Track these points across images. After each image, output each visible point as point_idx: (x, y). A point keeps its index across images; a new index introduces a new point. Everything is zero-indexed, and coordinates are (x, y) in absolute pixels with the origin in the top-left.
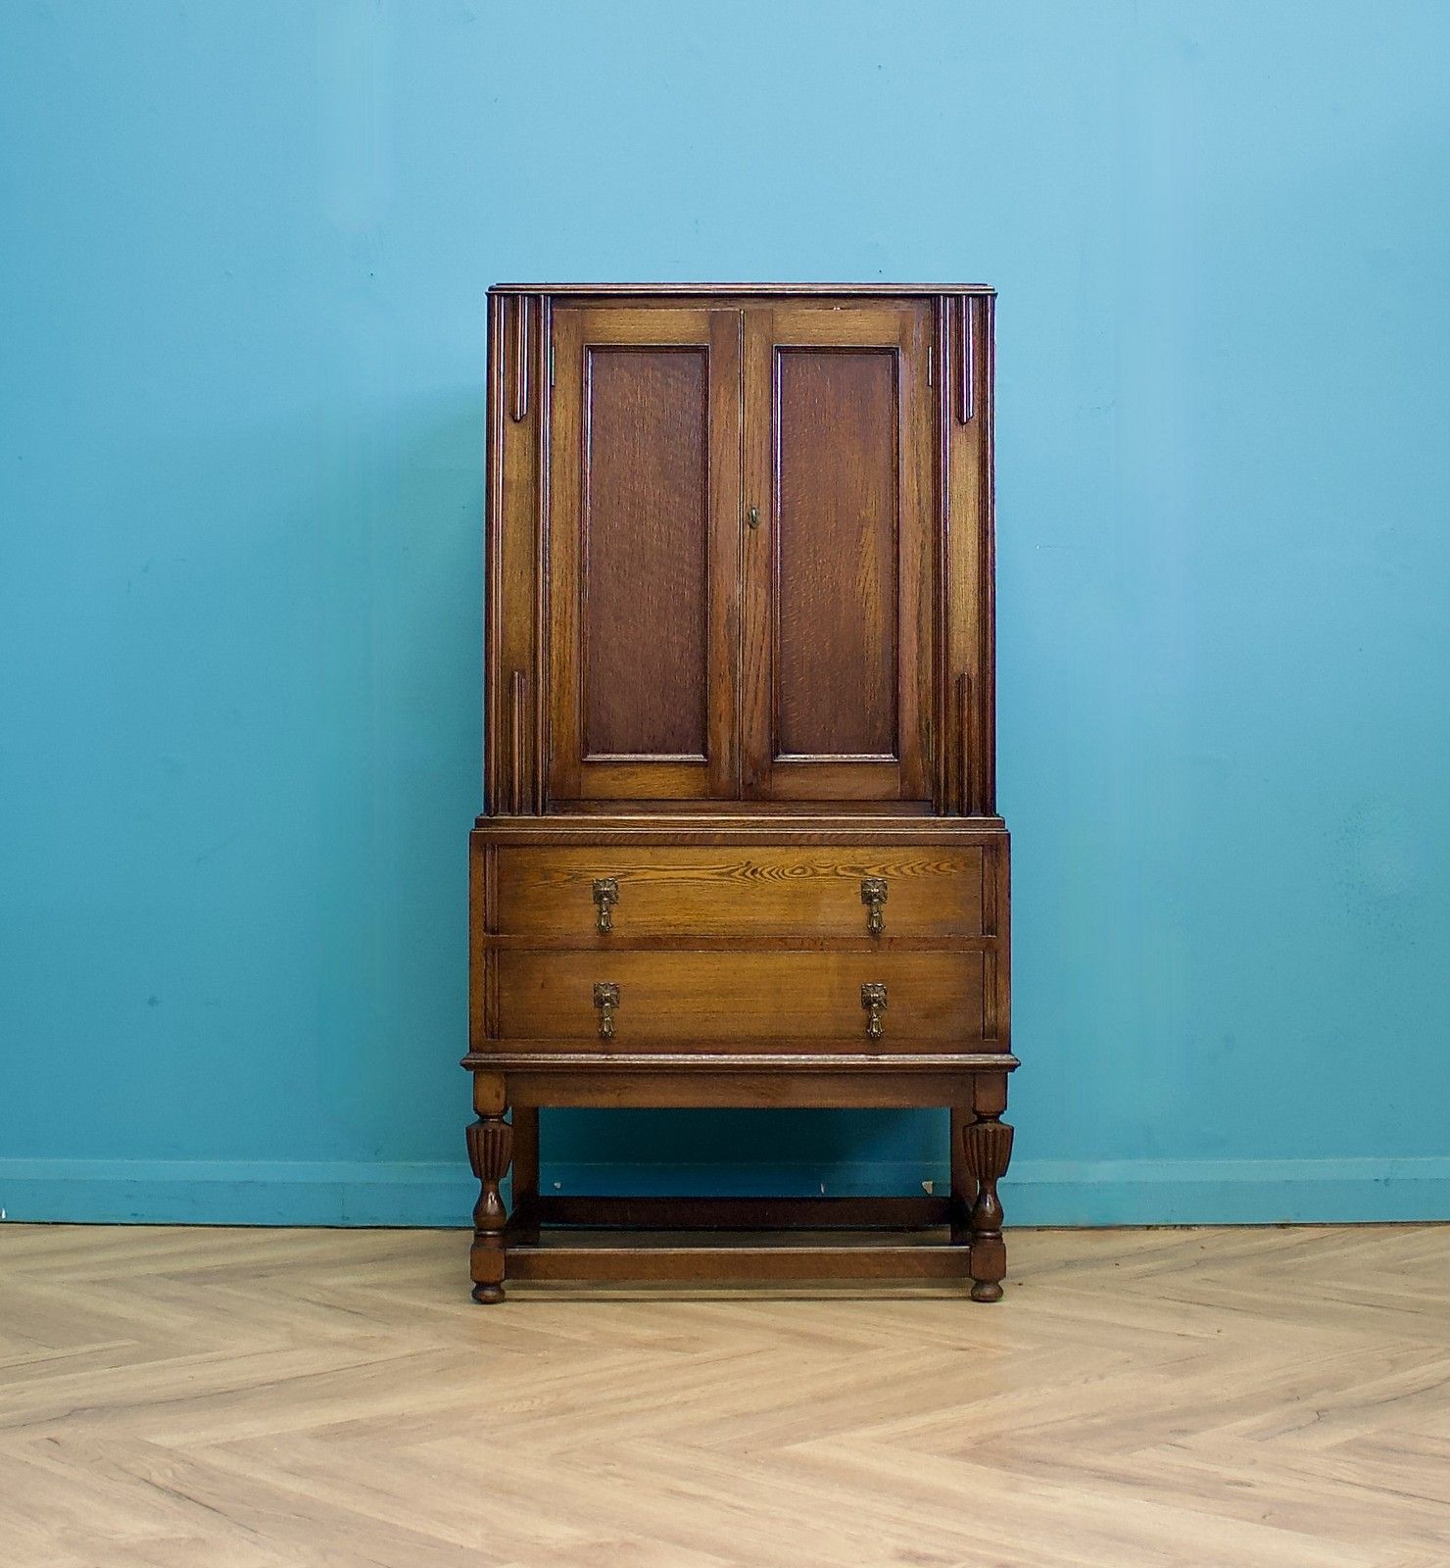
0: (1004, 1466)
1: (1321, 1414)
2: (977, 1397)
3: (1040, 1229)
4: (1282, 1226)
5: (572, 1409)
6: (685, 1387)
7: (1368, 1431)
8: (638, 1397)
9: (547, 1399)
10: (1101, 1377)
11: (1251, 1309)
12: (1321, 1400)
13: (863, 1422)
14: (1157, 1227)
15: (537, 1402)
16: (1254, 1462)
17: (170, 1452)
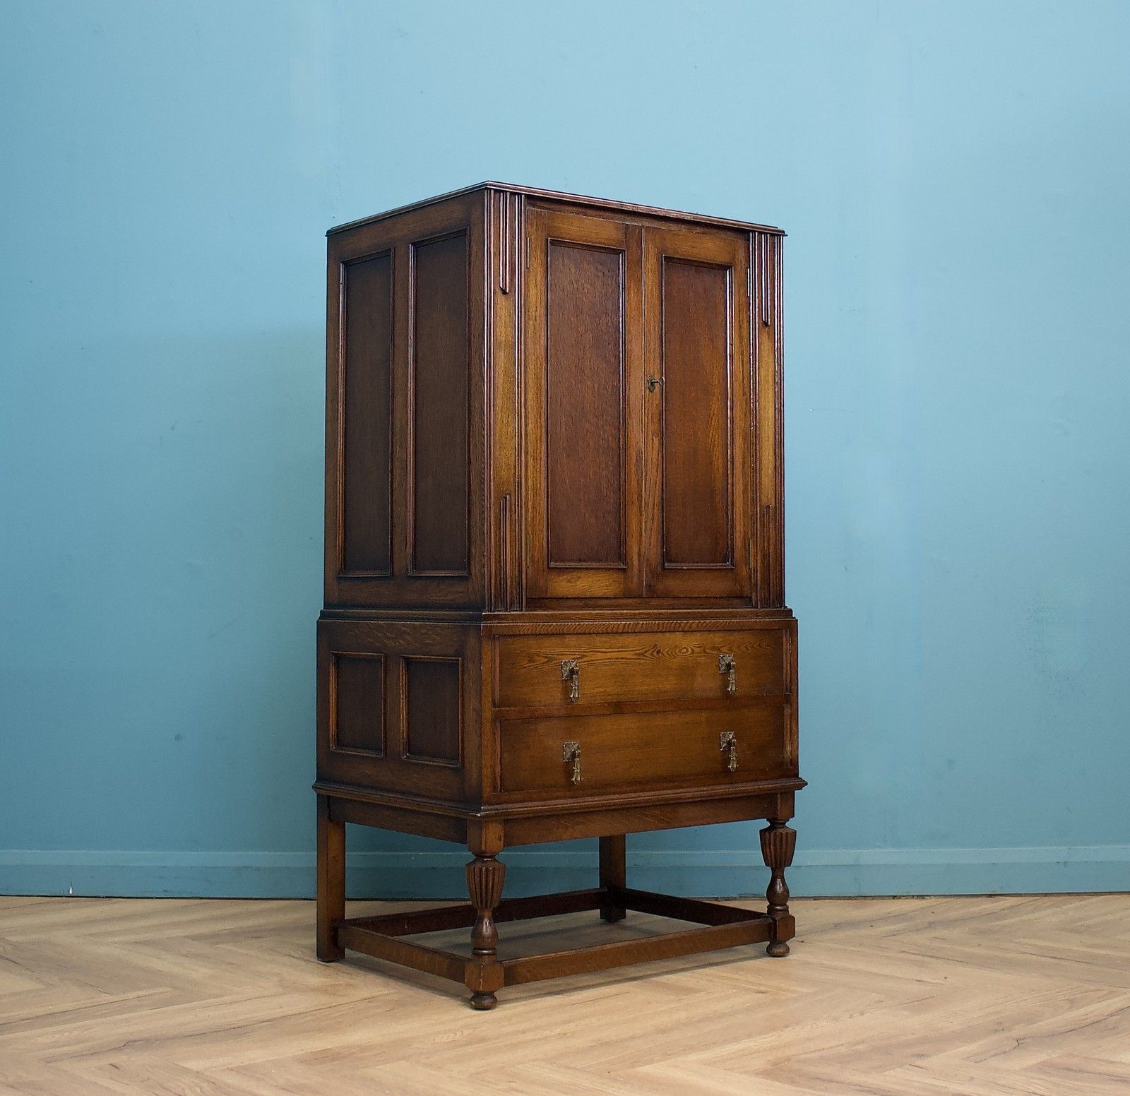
0: (793, 1082)
1: (1020, 1043)
2: (773, 1030)
3: (815, 898)
4: (990, 896)
5: (483, 1040)
6: (565, 1022)
7: (1053, 1055)
8: (530, 1030)
9: (466, 1032)
10: (862, 1014)
11: (967, 960)
12: (1018, 1031)
13: (692, 1049)
14: (900, 897)
15: (459, 1034)
16: (972, 1079)
17: (198, 1074)
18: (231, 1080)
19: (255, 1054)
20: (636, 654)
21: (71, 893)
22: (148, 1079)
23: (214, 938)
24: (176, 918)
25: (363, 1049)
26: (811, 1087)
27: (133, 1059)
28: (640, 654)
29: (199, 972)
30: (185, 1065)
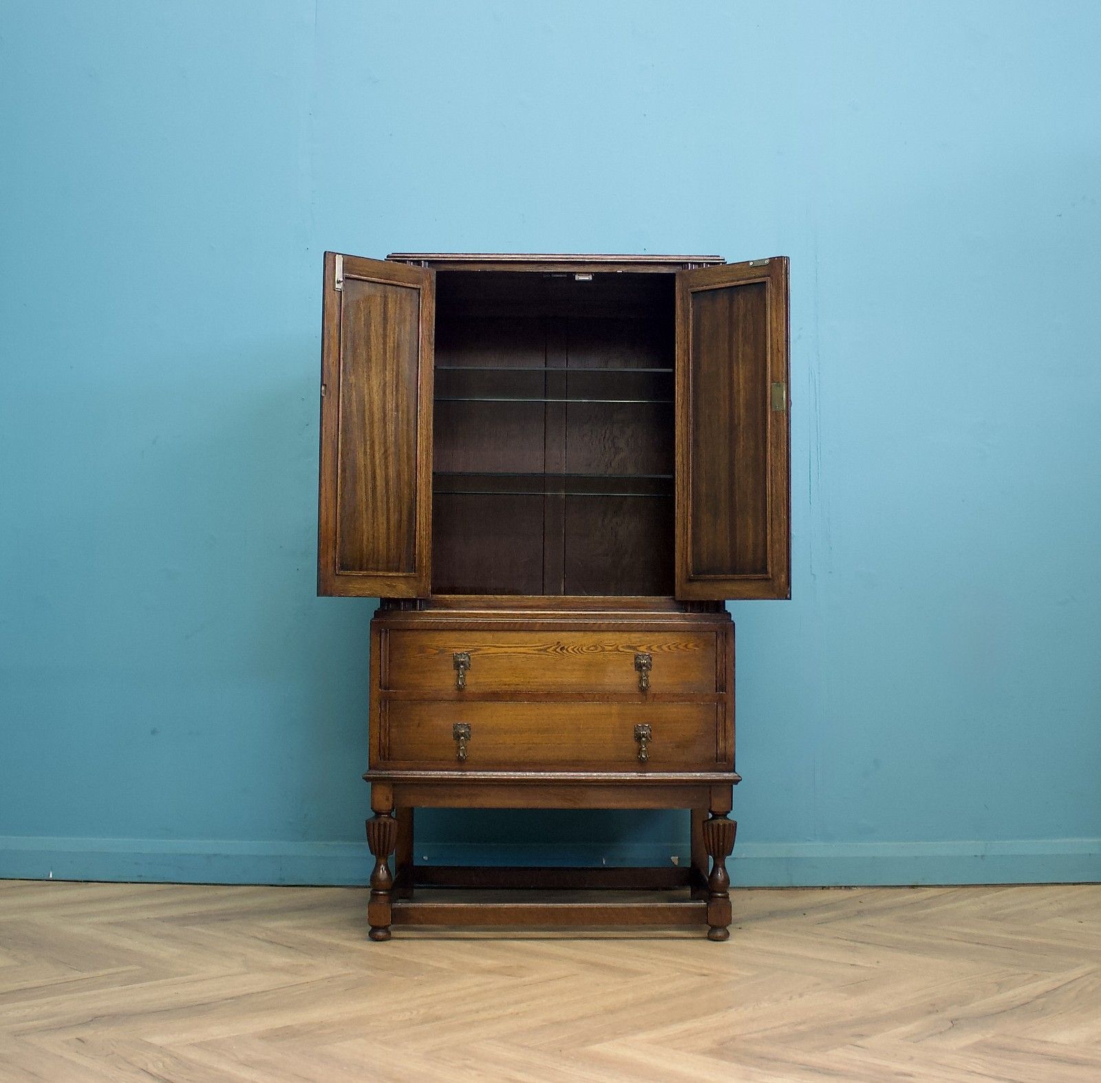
0: (740, 1061)
1: (954, 1023)
2: (717, 1010)
3: (750, 889)
4: (913, 887)
5: (438, 1018)
6: (517, 1002)
7: (989, 1035)
8: (484, 1009)
9: (422, 1011)
10: (801, 995)
11: (896, 946)
12: (954, 1012)
13: (639, 1029)
14: (828, 888)
15: (415, 1012)
16: (912, 1058)
17: (161, 1049)
18: (194, 1055)
19: (217, 1030)
20: (538, 650)
21: (51, 876)
22: (113, 1053)
23: (184, 920)
24: (147, 902)
25: (322, 1025)
26: (756, 1066)
27: (99, 1033)
28: (541, 650)
29: (167, 952)
30: (149, 1040)
